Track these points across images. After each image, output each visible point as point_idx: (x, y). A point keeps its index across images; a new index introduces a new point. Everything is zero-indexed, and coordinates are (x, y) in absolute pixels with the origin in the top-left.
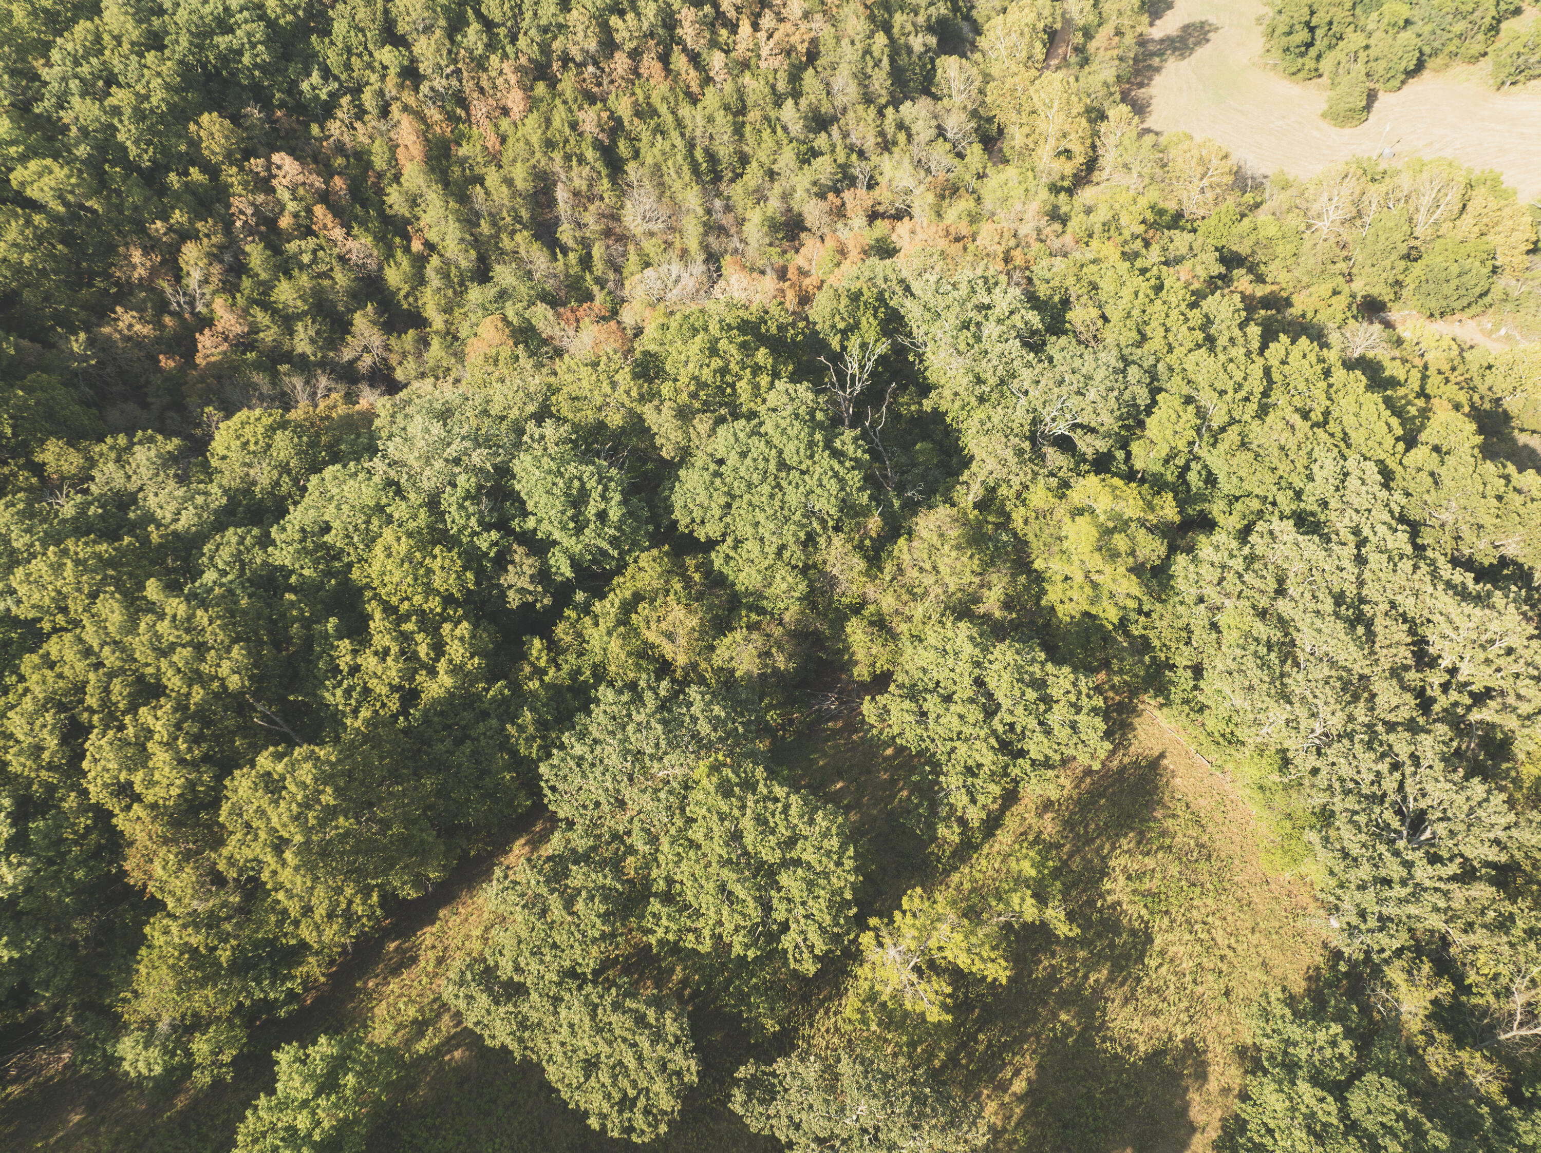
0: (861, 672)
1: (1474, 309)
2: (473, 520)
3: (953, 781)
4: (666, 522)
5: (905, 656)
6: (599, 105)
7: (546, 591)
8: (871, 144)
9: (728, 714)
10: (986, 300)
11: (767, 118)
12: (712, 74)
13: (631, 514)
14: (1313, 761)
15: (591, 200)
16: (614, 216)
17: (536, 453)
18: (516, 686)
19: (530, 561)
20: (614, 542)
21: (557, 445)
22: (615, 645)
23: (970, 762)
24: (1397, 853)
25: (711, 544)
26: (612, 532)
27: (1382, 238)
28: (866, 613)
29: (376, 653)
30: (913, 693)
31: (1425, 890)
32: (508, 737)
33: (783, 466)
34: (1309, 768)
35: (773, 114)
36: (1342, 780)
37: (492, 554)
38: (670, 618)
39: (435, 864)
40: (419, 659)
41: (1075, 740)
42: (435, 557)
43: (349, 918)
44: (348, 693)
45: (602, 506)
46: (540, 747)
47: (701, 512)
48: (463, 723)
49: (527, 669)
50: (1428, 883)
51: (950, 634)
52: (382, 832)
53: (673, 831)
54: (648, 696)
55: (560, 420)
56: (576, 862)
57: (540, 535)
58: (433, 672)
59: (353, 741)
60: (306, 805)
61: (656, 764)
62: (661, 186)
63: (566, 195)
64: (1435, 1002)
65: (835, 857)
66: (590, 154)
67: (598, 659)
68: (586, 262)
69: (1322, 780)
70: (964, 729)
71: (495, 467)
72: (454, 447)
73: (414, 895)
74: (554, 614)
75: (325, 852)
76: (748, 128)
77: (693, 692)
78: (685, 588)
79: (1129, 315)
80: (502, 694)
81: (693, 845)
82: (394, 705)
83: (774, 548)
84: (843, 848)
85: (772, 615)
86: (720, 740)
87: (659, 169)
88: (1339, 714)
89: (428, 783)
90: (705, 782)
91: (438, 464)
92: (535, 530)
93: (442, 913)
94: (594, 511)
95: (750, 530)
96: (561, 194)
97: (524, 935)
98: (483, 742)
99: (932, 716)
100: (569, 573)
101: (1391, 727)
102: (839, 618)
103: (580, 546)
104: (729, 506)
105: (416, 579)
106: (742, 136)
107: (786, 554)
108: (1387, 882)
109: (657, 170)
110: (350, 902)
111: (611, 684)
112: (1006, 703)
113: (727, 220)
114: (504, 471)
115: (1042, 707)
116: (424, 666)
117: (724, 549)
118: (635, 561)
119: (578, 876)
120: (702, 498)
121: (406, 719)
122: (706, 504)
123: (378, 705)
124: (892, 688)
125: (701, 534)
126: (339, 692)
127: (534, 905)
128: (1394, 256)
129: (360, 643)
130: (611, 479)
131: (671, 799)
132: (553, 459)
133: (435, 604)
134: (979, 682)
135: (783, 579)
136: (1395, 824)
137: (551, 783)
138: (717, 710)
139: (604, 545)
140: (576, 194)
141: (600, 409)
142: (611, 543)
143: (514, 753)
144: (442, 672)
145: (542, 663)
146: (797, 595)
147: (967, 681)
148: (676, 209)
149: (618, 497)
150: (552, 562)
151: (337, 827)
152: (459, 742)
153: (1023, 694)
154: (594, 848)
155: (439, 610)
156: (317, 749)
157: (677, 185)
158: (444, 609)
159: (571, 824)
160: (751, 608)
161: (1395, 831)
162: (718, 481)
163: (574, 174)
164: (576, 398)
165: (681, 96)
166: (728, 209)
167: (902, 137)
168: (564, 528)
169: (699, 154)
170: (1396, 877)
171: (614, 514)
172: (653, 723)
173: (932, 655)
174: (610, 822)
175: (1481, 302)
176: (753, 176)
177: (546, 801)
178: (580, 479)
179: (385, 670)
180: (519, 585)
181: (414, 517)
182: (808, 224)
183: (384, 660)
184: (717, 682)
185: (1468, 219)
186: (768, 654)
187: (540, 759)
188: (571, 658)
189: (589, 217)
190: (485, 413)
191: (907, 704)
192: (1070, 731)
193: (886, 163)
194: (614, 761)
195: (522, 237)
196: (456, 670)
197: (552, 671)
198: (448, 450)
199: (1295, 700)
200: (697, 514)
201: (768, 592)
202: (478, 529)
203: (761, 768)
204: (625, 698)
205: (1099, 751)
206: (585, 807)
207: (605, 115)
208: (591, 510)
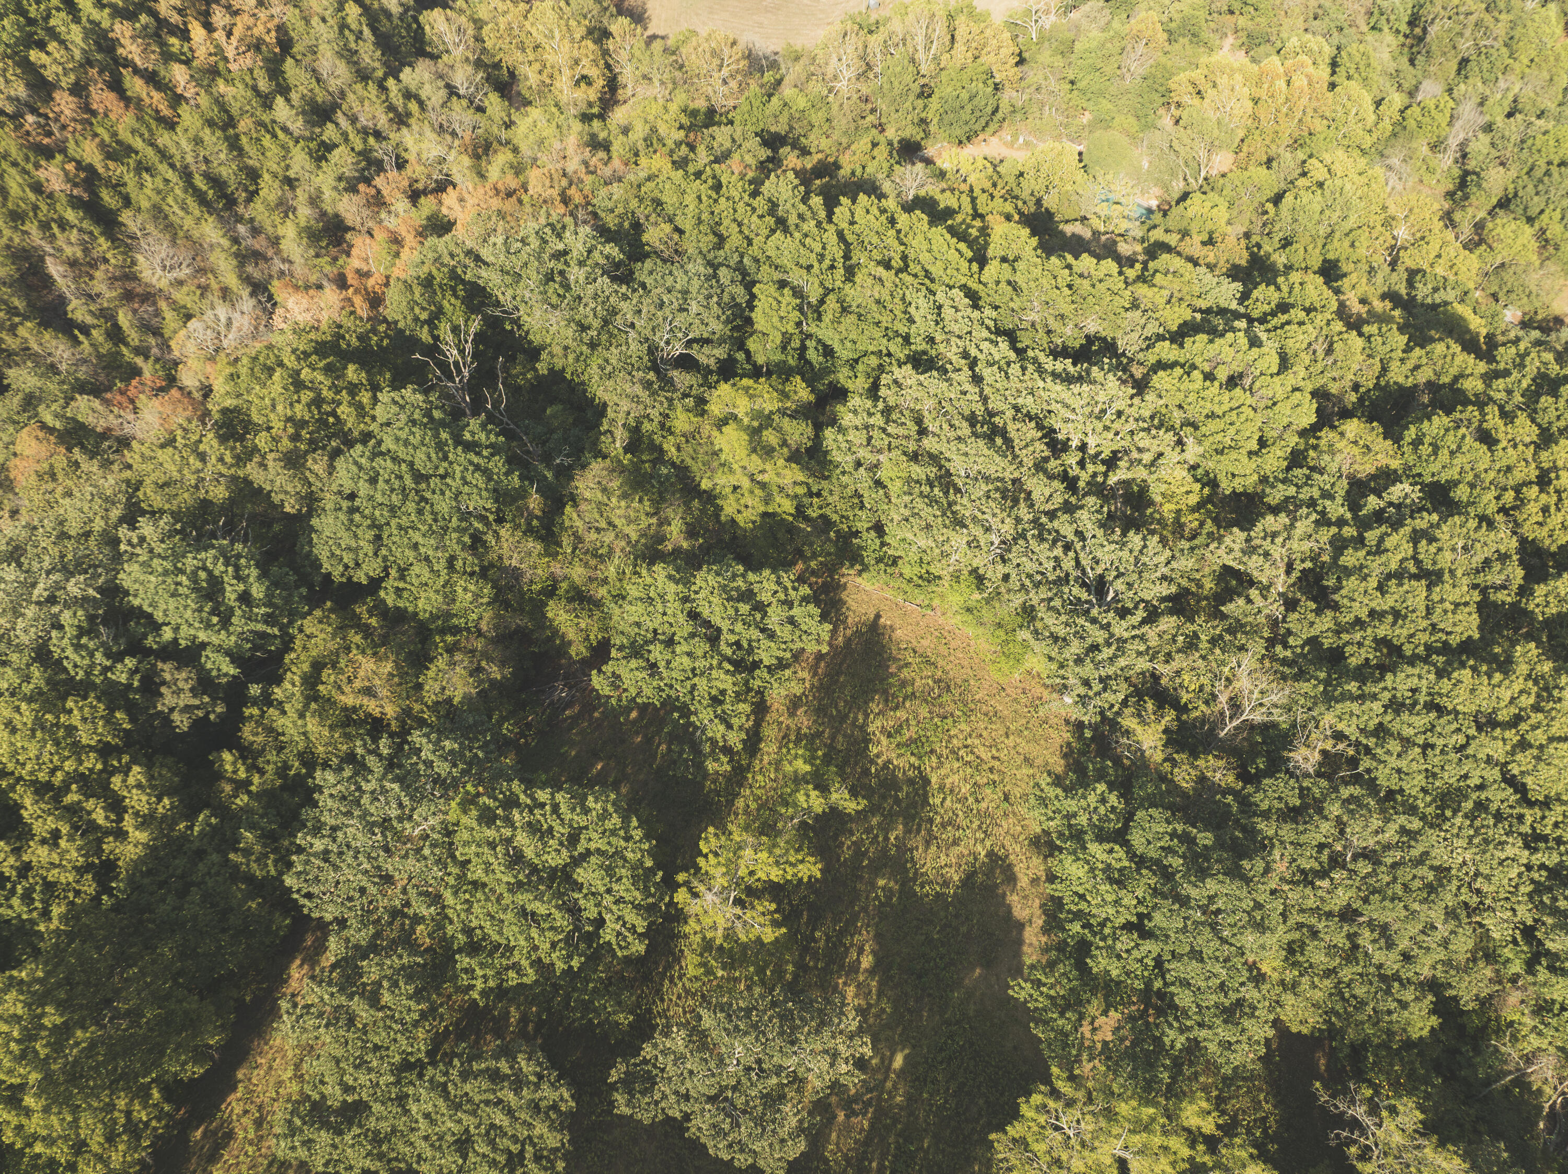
0: (578, 650)
1: (993, 127)
2: (99, 656)
3: (704, 716)
4: (318, 579)
5: (615, 618)
6: (59, 158)
7: (214, 699)
8: (383, 120)
9: (460, 744)
10: (561, 247)
11: (261, 124)
12: (179, 91)
13: (276, 584)
14: (1001, 570)
15: (93, 265)
16: (127, 276)
17: (141, 559)
18: (222, 810)
19: (184, 675)
20: (269, 619)
21: (162, 541)
22: (312, 725)
23: (714, 692)
24: (1094, 621)
25: (375, 584)
26: (263, 610)
27: (896, 84)
28: (561, 592)
29: (43, 842)
30: (636, 650)
31: (1125, 641)
32: (237, 866)
33: (419, 477)
34: (1000, 576)
35: (266, 118)
36: (1029, 576)
37: (136, 684)
38: (362, 673)
39: (210, 1028)
40: (99, 827)
41: (798, 633)
42: (70, 711)
43: (134, 1130)
44: (27, 898)
45: (242, 587)
46: (276, 862)
47: (351, 555)
48: (179, 872)
49: (228, 788)
50: (1126, 635)
51: (649, 580)
52: (135, 1024)
53: (451, 881)
54: (372, 761)
55: (155, 514)
56: (365, 957)
57: (183, 643)
58: (121, 835)
59: (57, 945)
60: (29, 1037)
61: (407, 825)
62: (171, 229)
63: (61, 269)
64: (1166, 731)
65: (622, 833)
66: (71, 215)
67: (301, 746)
68: (116, 334)
69: (1014, 583)
70: (697, 664)
71: (99, 590)
72: (41, 586)
73: (199, 1070)
74: (234, 719)
75: (74, 1075)
76: (244, 140)
77: (416, 737)
78: (365, 638)
79: (700, 221)
80: (209, 825)
81: (477, 885)
82: (89, 887)
83: (443, 562)
84: (626, 820)
85: (468, 629)
86: (464, 772)
87: (160, 210)
88: (1008, 520)
89: (166, 951)
90: (465, 820)
91: (31, 611)
92: (175, 640)
93: (240, 1075)
94: (233, 596)
95: (410, 554)
96: (54, 269)
97: (339, 1052)
98: (210, 883)
99: (662, 664)
100: (232, 671)
101: (1052, 515)
102: (537, 608)
103: (233, 638)
104: (378, 538)
105: (57, 743)
106: (241, 150)
107: (459, 564)
108: (1095, 648)
109: (158, 212)
110: (128, 1114)
111: (326, 765)
112: (725, 625)
113: (259, 244)
114: (113, 591)
115: (758, 616)
116: (108, 833)
117: (391, 583)
118: (301, 631)
119: (371, 971)
120: (346, 540)
121: (111, 895)
122: (354, 545)
123: (71, 895)
124: (614, 653)
125: (361, 577)
126: (15, 902)
127: (337, 1019)
128: (912, 97)
129: (19, 838)
130: (239, 556)
131: (437, 851)
132: (164, 558)
133: (91, 762)
134: (693, 615)
135: (465, 589)
136: (1084, 596)
137: (304, 891)
138: (448, 744)
139: (260, 627)
140: (73, 263)
141: (197, 487)
142: (266, 622)
143: (250, 879)
144: (131, 830)
145: (242, 774)
146: (485, 600)
147: (682, 618)
148: (197, 249)
149: (254, 572)
150: (209, 666)
151: (77, 1044)
152: (183, 893)
153: (737, 610)
154: (377, 935)
155: (99, 766)
156: (15, 973)
157: (188, 222)
158: (105, 763)
159: (342, 923)
160: (443, 632)
161: (1087, 602)
162: (357, 517)
163: (61, 242)
164: (166, 484)
165: (154, 124)
166: (256, 231)
167: (413, 106)
168: (208, 626)
169: (199, 182)
170: (1101, 640)
171: (258, 591)
172: (388, 785)
173: (640, 608)
174: (383, 903)
175: (995, 119)
176: (269, 189)
177: (306, 911)
178: (204, 568)
179: (62, 855)
180: (181, 704)
181: (27, 679)
182: (350, 223)
183: (57, 845)
184: (438, 718)
185: (960, 47)
186: (479, 669)
187: (281, 873)
188: (272, 756)
189: (99, 284)
190: (64, 536)
191: (634, 663)
192: (790, 627)
193: (408, 137)
194: (361, 840)
195: (27, 330)
196: (145, 821)
197: (256, 779)
198: (36, 592)
199: (968, 522)
200: (348, 558)
201: (456, 608)
202: (108, 663)
203: (516, 782)
204: (347, 773)
205: (822, 634)
206: (350, 899)
207: (70, 167)
208: (230, 596)
